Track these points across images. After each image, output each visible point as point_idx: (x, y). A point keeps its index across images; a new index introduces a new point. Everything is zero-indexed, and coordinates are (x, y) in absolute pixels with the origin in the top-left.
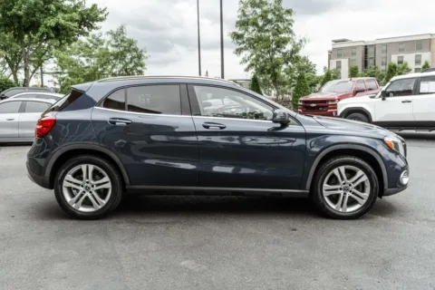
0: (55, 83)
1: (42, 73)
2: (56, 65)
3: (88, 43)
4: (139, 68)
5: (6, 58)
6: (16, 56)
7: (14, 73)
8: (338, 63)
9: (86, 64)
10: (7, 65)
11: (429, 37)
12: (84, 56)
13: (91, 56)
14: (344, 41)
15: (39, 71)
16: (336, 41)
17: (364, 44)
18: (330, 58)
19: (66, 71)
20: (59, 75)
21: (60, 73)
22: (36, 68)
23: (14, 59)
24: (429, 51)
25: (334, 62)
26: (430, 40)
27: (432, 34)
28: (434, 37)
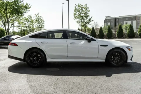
0: (18, 30)
2: (18, 24)
4: (43, 25)
5: (3, 22)
7: (5, 27)
8: (107, 24)
10: (3, 24)
11: (135, 16)
12: (26, 21)
13: (29, 21)
14: (109, 17)
15: (13, 25)
16: (106, 17)
17: (114, 18)
18: (104, 22)
20: (19, 27)
23: (5, 22)
24: (136, 20)
25: (106, 23)
26: (136, 17)
27: (136, 15)
28: (137, 16)
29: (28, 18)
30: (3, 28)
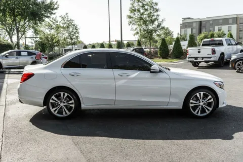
0: (32, 43)
1: (26, 37)
2: (33, 34)
3: (50, 22)
4: (77, 35)
5: (7, 30)
6: (11, 28)
7: (11, 38)
8: (185, 31)
9: (49, 33)
10: (7, 34)
11: (235, 16)
12: (47, 29)
13: (51, 29)
14: (189, 18)
15: (24, 36)
16: (184, 19)
17: (198, 20)
18: (181, 28)
19: (38, 36)
20: (34, 39)
21: (36, 38)
22: (22, 35)
23: (10, 30)
24: (236, 23)
25: (183, 30)
26: (236, 18)
27: (237, 15)
28: (239, 16)
29: (51, 23)
30: (7, 40)
